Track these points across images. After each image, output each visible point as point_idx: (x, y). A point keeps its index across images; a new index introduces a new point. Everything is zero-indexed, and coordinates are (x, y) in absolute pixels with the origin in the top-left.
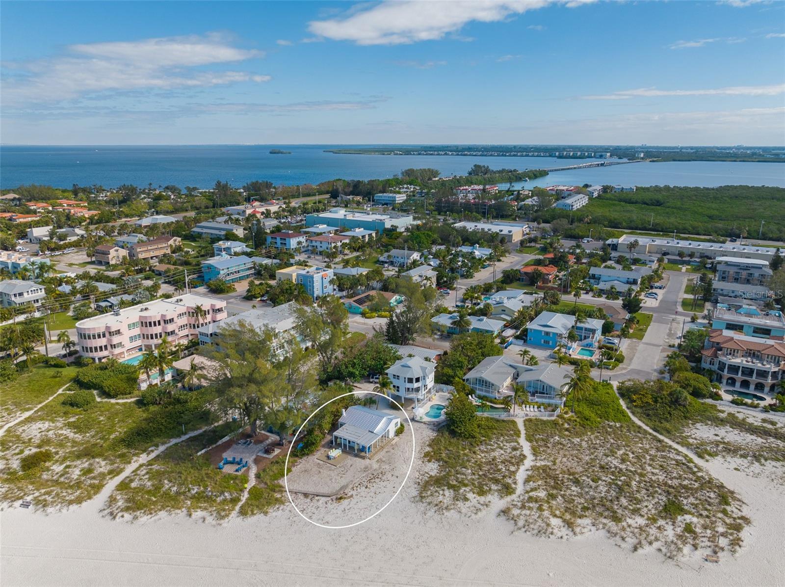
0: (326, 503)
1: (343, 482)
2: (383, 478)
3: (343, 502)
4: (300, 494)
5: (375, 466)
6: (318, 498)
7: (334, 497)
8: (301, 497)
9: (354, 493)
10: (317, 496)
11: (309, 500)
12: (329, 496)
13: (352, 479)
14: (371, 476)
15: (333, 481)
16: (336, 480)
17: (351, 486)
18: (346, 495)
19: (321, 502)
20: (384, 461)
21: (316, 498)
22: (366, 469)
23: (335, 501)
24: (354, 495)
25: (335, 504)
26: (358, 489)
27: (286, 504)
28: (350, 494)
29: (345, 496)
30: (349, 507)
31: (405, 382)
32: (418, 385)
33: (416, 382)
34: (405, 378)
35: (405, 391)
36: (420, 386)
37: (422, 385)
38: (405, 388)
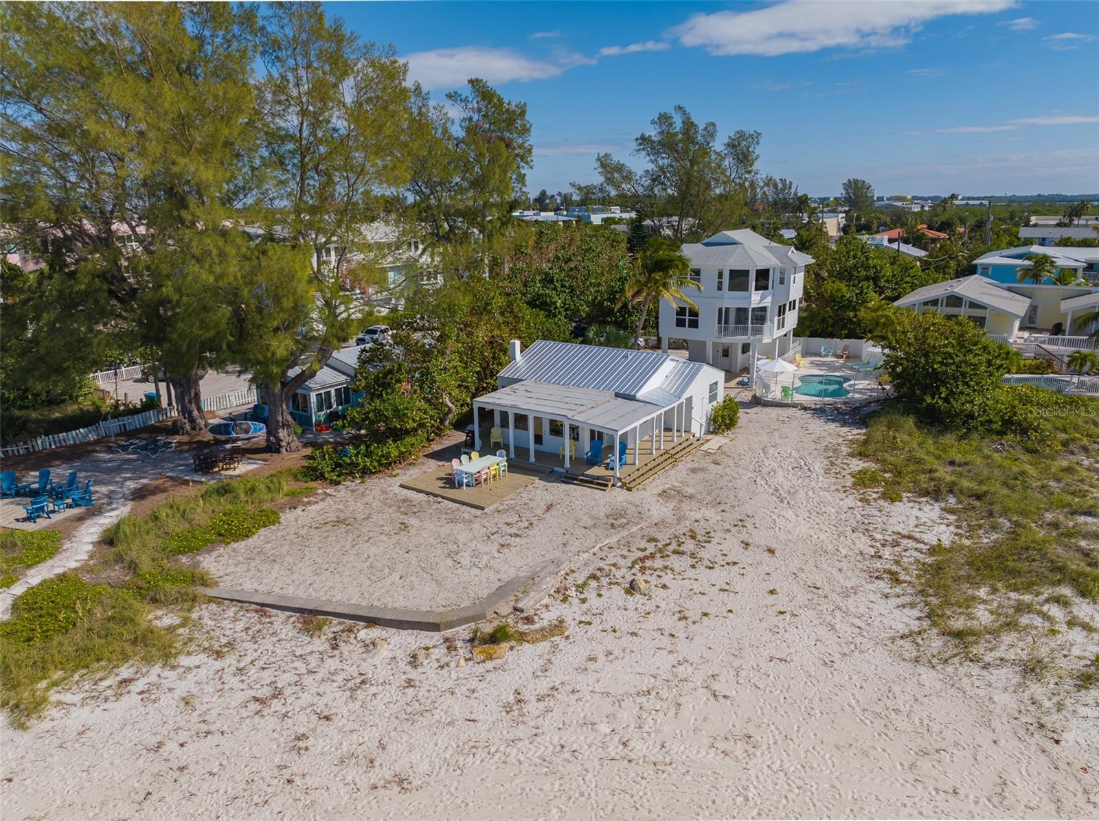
0: (414, 660)
1: (513, 564)
2: (704, 554)
3: (511, 657)
4: (282, 615)
5: (658, 510)
6: (376, 633)
7: (463, 631)
8: (284, 625)
9: (571, 612)
10: (372, 622)
11: (319, 644)
12: (435, 627)
13: (557, 554)
14: (643, 544)
15: (465, 559)
16: (476, 554)
17: (551, 583)
18: (529, 620)
19: (384, 652)
20: (691, 497)
21: (362, 634)
22: (616, 520)
23: (462, 653)
24: (569, 620)
25: (464, 669)
26: (590, 594)
27: (184, 661)
28: (547, 618)
29: (523, 627)
30: (543, 686)
31: (720, 288)
32: (762, 298)
33: (757, 289)
34: (720, 275)
35: (720, 322)
36: (769, 305)
37: (772, 302)
38: (720, 310)
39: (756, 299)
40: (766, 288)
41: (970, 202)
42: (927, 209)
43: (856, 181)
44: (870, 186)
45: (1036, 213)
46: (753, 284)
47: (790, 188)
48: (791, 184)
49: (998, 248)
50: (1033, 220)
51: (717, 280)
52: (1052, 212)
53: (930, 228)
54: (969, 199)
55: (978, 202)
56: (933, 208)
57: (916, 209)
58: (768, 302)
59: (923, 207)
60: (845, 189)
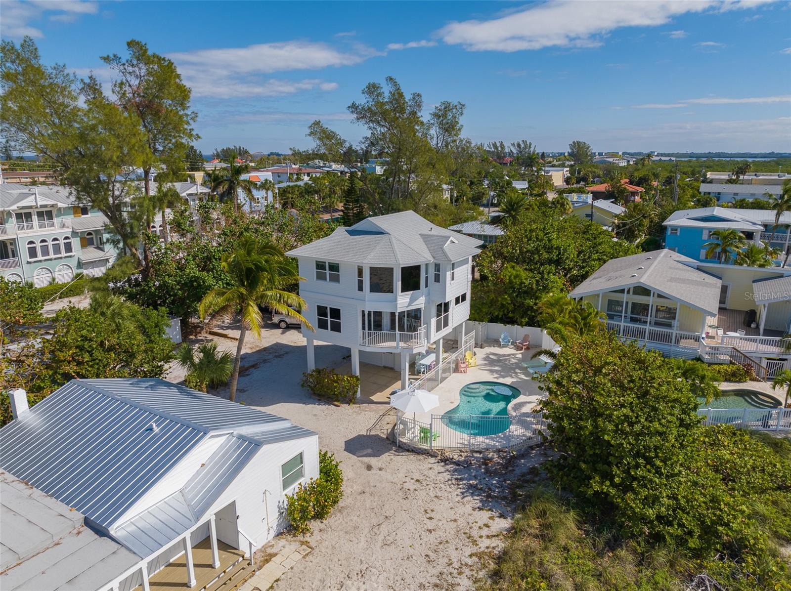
31: (361, 288)
32: (412, 300)
33: (404, 289)
34: (360, 272)
35: (364, 328)
36: (422, 306)
37: (428, 302)
38: (363, 312)
39: (403, 301)
40: (416, 287)
41: (663, 158)
42: (631, 163)
43: (579, 143)
44: (589, 147)
45: (710, 168)
46: (398, 284)
47: (530, 147)
48: (530, 144)
49: (685, 207)
50: (709, 175)
51: (357, 278)
52: (721, 168)
53: (631, 183)
54: (662, 155)
55: (668, 158)
56: (636, 163)
57: (623, 164)
58: (420, 302)
59: (629, 161)
60: (571, 148)
